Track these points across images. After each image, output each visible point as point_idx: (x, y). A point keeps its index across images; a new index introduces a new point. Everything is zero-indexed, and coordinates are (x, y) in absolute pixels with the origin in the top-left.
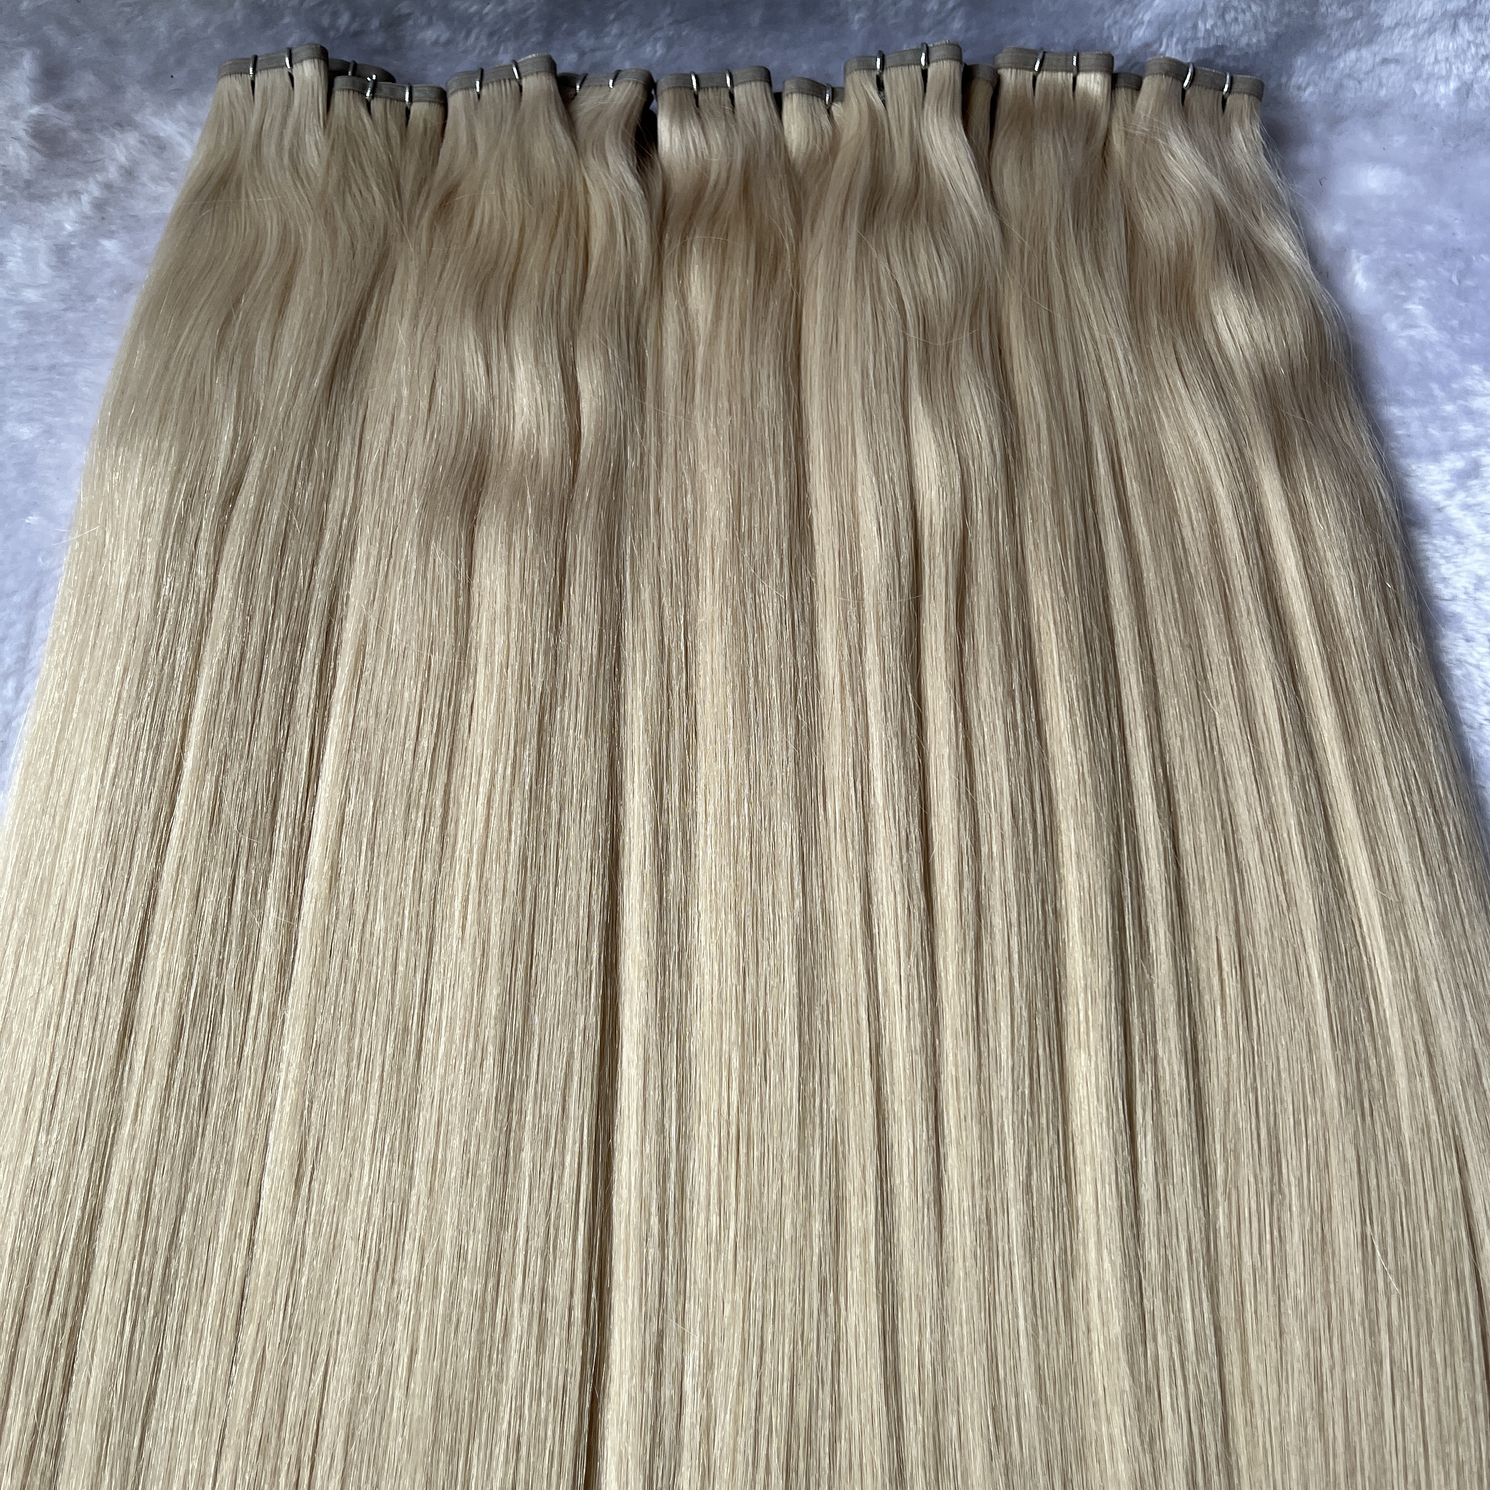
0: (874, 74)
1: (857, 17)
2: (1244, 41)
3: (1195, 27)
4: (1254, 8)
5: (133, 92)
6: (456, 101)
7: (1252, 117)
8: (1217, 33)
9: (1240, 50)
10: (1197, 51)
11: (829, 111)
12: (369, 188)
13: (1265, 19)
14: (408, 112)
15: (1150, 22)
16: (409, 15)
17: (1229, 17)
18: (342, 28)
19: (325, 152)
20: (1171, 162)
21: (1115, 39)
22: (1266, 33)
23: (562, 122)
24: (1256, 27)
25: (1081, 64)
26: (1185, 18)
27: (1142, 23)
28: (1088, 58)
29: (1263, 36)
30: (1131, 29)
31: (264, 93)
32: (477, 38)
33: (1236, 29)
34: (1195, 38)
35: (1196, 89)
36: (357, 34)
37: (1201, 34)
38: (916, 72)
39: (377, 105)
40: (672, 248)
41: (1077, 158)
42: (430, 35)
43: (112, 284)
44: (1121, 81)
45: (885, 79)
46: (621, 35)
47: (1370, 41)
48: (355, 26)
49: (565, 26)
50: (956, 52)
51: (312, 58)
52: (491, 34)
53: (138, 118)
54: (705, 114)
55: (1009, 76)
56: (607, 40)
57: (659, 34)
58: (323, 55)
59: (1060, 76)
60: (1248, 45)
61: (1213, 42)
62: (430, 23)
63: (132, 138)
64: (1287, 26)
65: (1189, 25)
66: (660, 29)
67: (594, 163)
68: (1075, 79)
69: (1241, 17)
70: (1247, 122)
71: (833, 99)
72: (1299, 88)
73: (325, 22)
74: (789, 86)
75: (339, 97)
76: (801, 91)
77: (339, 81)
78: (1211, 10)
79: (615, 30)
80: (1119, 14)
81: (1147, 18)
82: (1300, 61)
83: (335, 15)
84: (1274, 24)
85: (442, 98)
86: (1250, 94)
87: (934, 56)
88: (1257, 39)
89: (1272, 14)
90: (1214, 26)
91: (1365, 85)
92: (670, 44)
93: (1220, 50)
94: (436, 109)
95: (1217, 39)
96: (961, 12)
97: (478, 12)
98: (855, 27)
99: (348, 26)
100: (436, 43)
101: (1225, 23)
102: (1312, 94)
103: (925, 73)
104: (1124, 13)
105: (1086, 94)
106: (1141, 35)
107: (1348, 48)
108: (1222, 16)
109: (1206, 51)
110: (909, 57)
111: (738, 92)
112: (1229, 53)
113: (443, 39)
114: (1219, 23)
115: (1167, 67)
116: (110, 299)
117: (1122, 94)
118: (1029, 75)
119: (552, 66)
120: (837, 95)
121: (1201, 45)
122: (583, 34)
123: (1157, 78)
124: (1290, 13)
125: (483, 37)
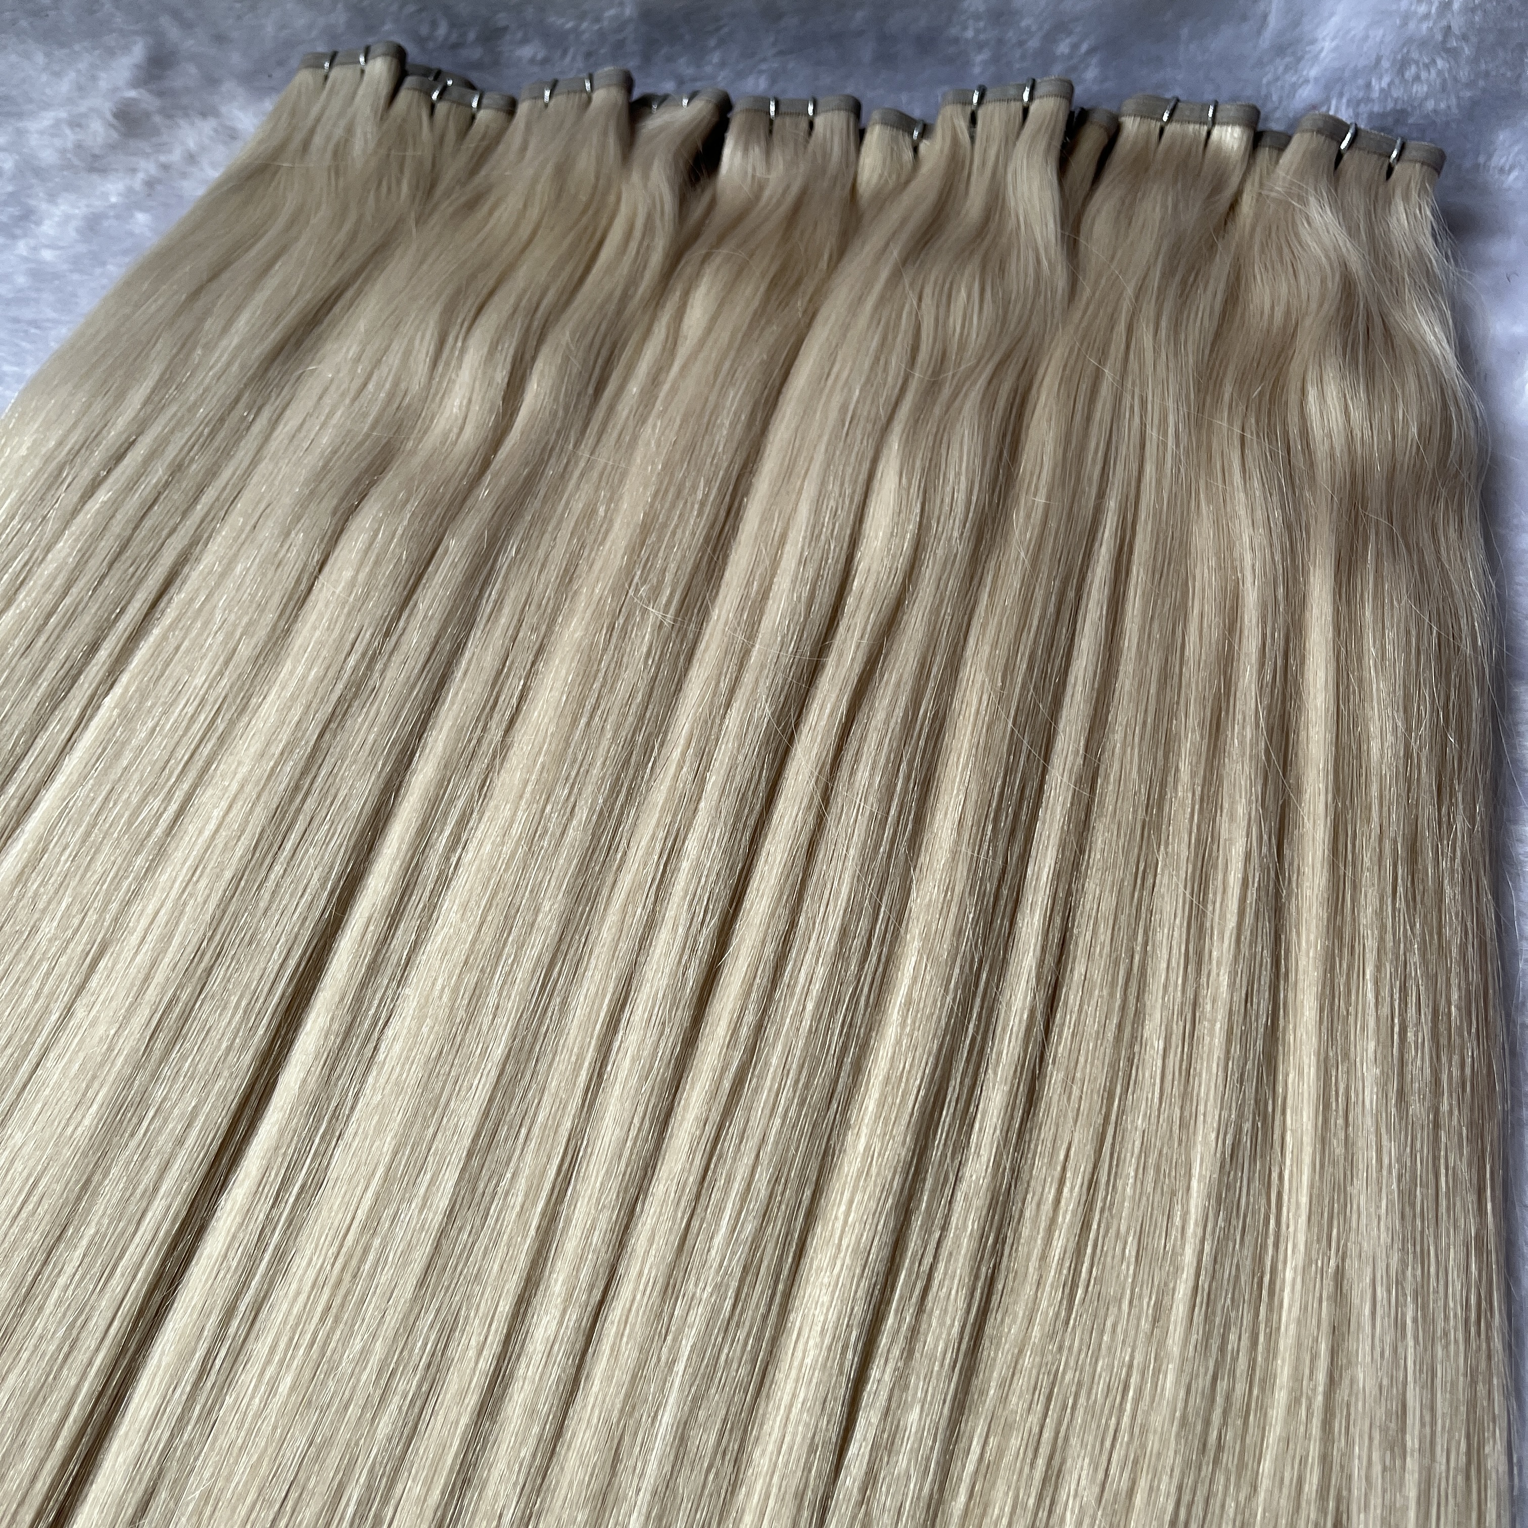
0: (969, 110)
2: (1430, 105)
3: (1368, 85)
4: (1440, 63)
7: (1422, 190)
8: (1395, 93)
9: (1427, 116)
10: (1371, 115)
11: (916, 149)
13: (1456, 80)
14: (473, 117)
15: (1316, 79)
16: (505, 29)
17: (1411, 72)
18: (440, 39)
20: (1304, 231)
21: (1275, 98)
22: (1458, 98)
24: (1444, 89)
25: (1218, 115)
26: (1356, 74)
27: (1307, 81)
28: (1228, 110)
29: (1453, 101)
30: (1294, 87)
31: (333, 86)
33: (1420, 90)
34: (1368, 100)
35: (1356, 154)
37: (1375, 94)
38: (1016, 107)
39: (441, 107)
40: (687, 268)
44: (1267, 140)
45: (980, 114)
50: (1067, 91)
51: (385, 54)
55: (1131, 125)
58: (400, 55)
59: (1191, 128)
60: (1435, 111)
61: (1390, 105)
62: (526, 39)
64: (1484, 90)
65: (1361, 82)
68: (1209, 133)
69: (1424, 75)
70: (1414, 195)
71: (922, 135)
72: (1501, 170)
74: (876, 115)
75: (405, 96)
76: (885, 122)
77: (410, 81)
78: (1385, 64)
80: (1281, 69)
81: (1313, 73)
82: (1503, 136)
84: (1470, 85)
85: (511, 107)
86: (1423, 164)
87: (1038, 92)
88: (1447, 104)
89: (1464, 74)
90: (1390, 85)
93: (1400, 115)
94: (501, 116)
95: (1396, 101)
96: (1094, 60)
101: (1403, 80)
102: (1516, 178)
103: (1026, 111)
104: (1287, 68)
106: (1306, 94)
108: (1401, 71)
109: (1383, 115)
110: (1012, 92)
111: (819, 122)
112: (1411, 121)
114: (1397, 81)
115: (1320, 124)
117: (1264, 154)
118: (1155, 126)
119: (628, 83)
120: (926, 131)
121: (1376, 108)
124: (1487, 74)
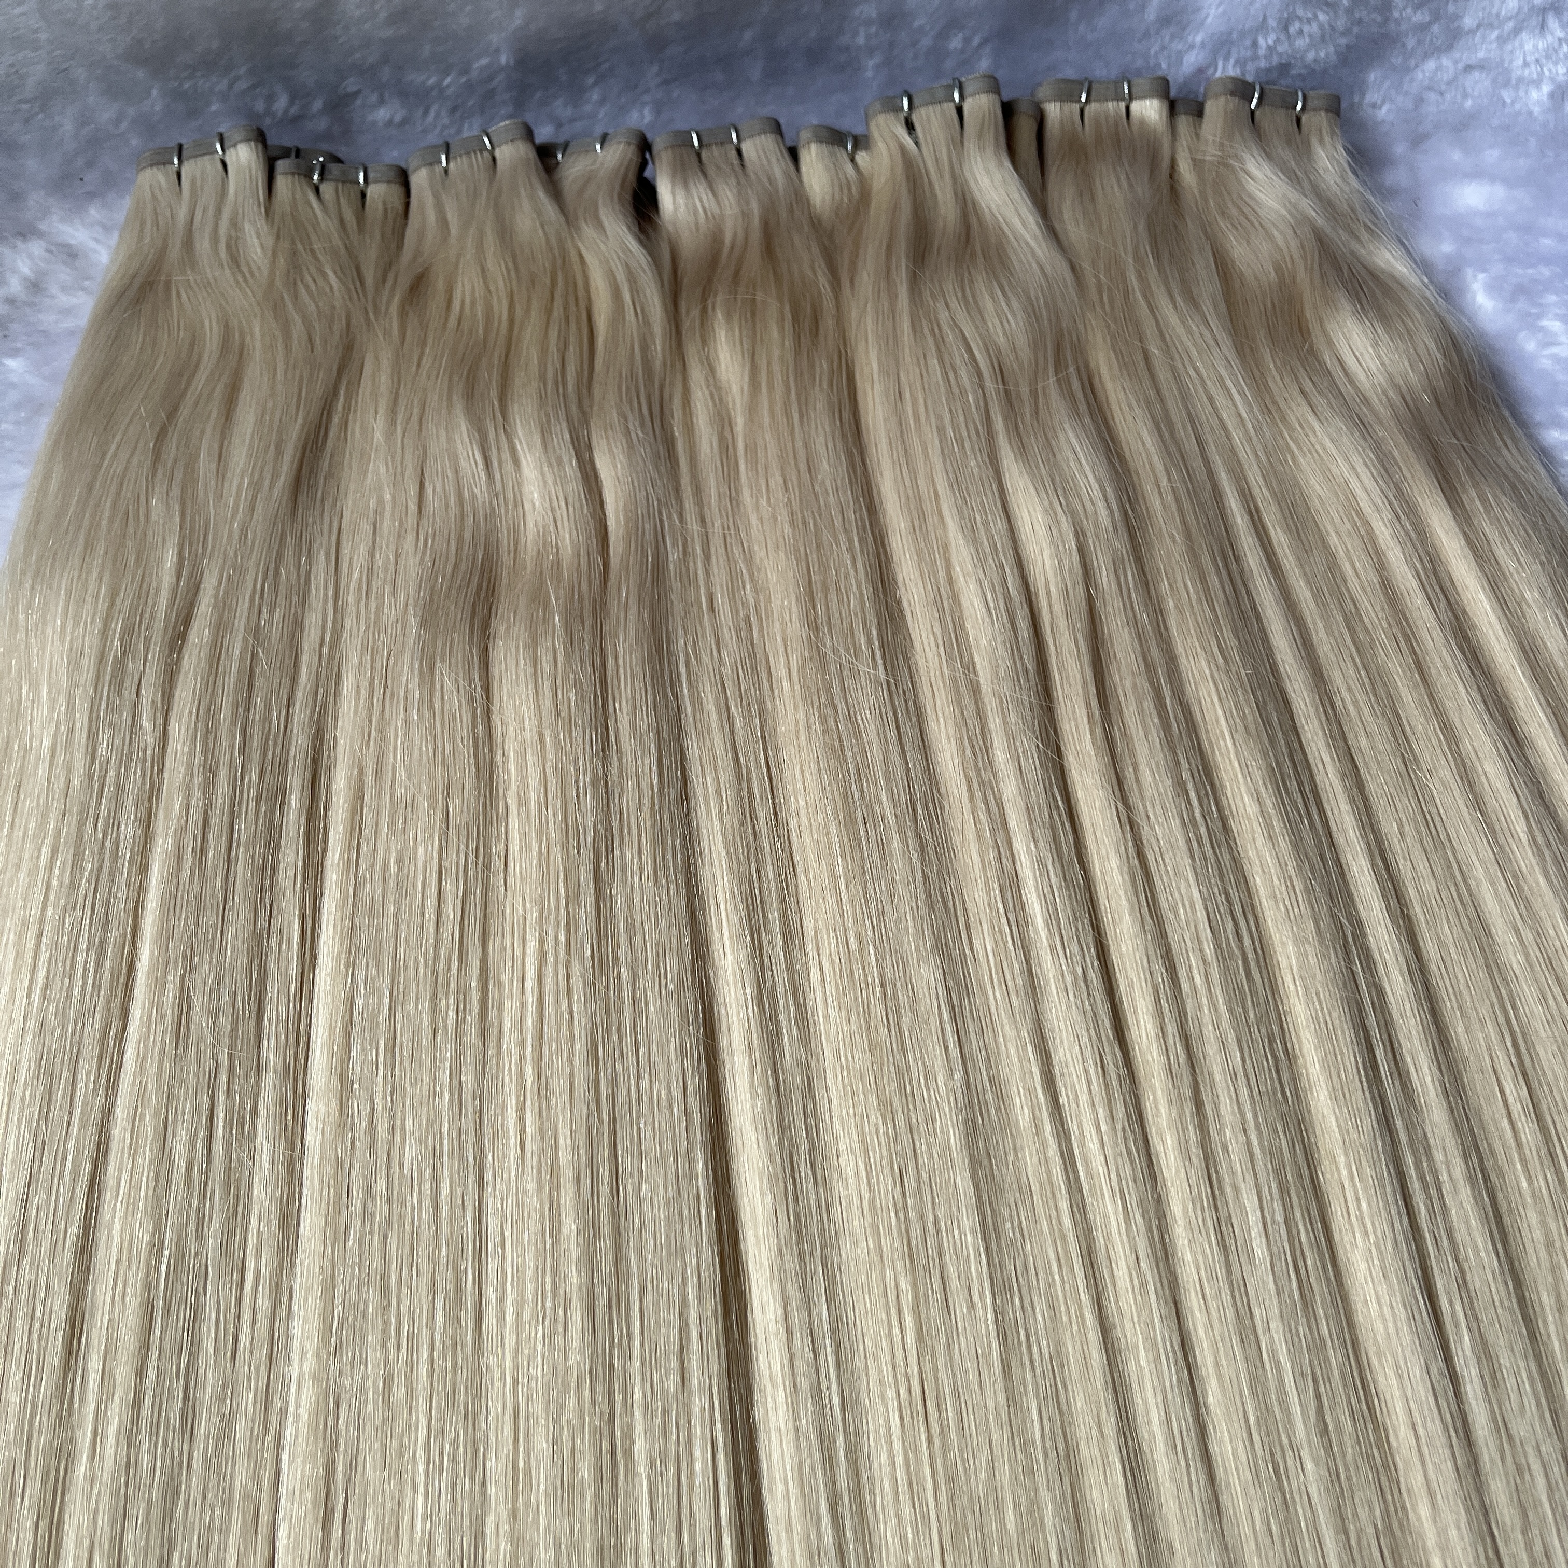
0: (902, 116)
1: (871, 63)
2: (1311, 56)
3: (1255, 44)
4: (1322, 17)
5: (35, 199)
6: (420, 179)
7: (1333, 133)
8: (1280, 49)
9: (1306, 67)
10: (1258, 71)
11: (853, 160)
12: (324, 274)
13: (1333, 29)
14: (363, 195)
15: (1203, 44)
16: (357, 93)
17: (1294, 28)
18: (280, 114)
19: (270, 242)
20: (1251, 186)
21: (1164, 66)
22: (1335, 46)
23: (547, 191)
24: (1323, 39)
25: (1134, 90)
26: (1243, 34)
27: (1192, 46)
28: (1141, 84)
29: (1331, 49)
30: (1180, 54)
31: (193, 183)
32: (438, 115)
33: (1301, 43)
34: (1255, 57)
35: (1266, 109)
36: (296, 119)
37: (1262, 52)
38: (950, 109)
39: (327, 189)
40: (690, 316)
41: (1143, 190)
42: (382, 114)
43: (18, 407)
44: (1179, 107)
45: (915, 118)
46: (603, 101)
47: (1450, 47)
48: (294, 110)
49: (538, 95)
50: (993, 85)
51: (247, 140)
52: (454, 110)
53: (43, 226)
54: (711, 171)
55: (1053, 110)
56: (588, 108)
57: (646, 98)
58: (260, 137)
59: (1111, 105)
60: (1315, 61)
61: (1275, 60)
62: (382, 102)
63: (37, 247)
64: (1358, 36)
65: (1248, 42)
66: (647, 91)
67: (588, 231)
68: (1128, 109)
69: (1306, 29)
70: (1327, 139)
71: (856, 147)
72: (1374, 106)
73: (260, 106)
74: (805, 135)
75: (282, 183)
76: (820, 140)
77: (281, 165)
78: (1272, 23)
79: (595, 95)
80: (1167, 38)
81: (1199, 39)
82: (1373, 76)
83: (271, 98)
84: (1344, 34)
85: (403, 178)
86: (1327, 111)
87: (968, 89)
88: (1325, 53)
89: (1341, 24)
90: (1278, 40)
91: (1448, 96)
92: (658, 109)
93: (1284, 68)
94: (396, 191)
95: (1280, 55)
96: (987, 49)
97: (438, 84)
98: (869, 74)
99: (286, 111)
100: (389, 123)
101: (1289, 37)
102: (1389, 111)
103: (960, 110)
104: (1173, 37)
105: (1142, 122)
106: (1192, 60)
107: (1426, 56)
108: (1286, 29)
109: (1268, 71)
110: (940, 94)
111: (746, 147)
112: (1293, 72)
113: (398, 118)
114: (1283, 37)
115: (1231, 86)
116: (17, 423)
117: (1183, 122)
118: (1076, 107)
119: (529, 134)
120: (861, 142)
121: (1263, 64)
122: (559, 102)
123: (1222, 100)
124: (1360, 22)
125: (444, 113)
